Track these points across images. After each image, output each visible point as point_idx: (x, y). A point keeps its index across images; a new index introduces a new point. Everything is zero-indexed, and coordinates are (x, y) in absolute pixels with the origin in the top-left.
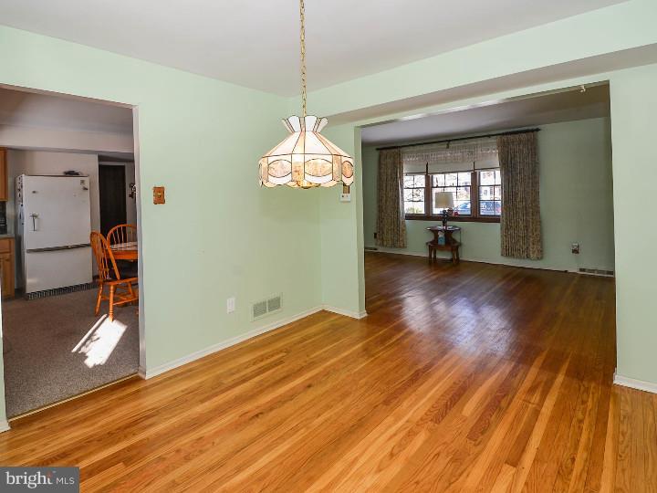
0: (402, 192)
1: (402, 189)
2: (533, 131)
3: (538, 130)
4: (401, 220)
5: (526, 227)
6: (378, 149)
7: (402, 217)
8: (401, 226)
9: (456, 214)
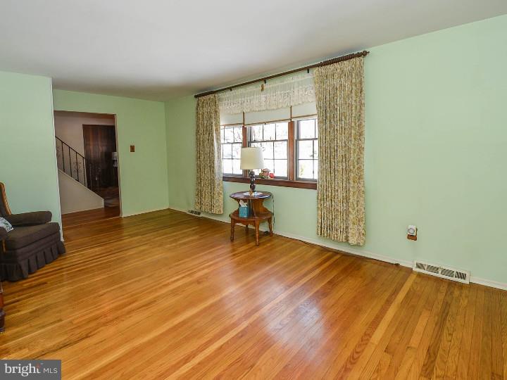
0: (219, 149)
1: (219, 145)
2: (359, 55)
3: (365, 54)
4: (217, 182)
5: (347, 199)
6: (196, 97)
7: (218, 178)
8: (217, 189)
9: (272, 176)
